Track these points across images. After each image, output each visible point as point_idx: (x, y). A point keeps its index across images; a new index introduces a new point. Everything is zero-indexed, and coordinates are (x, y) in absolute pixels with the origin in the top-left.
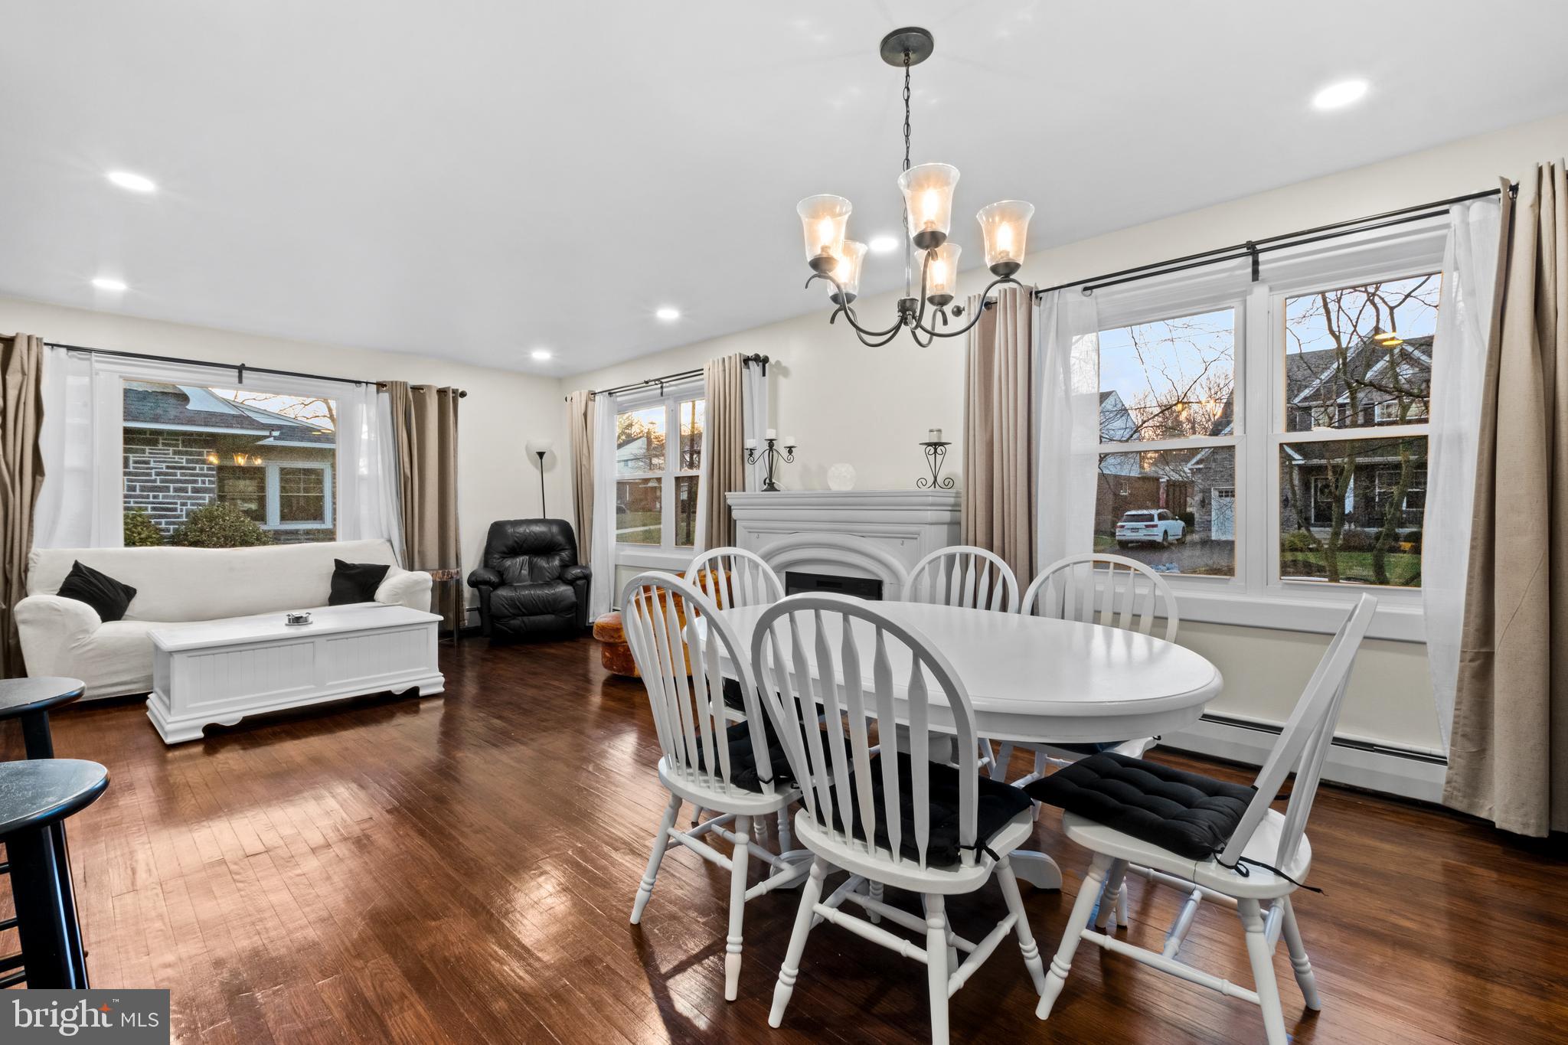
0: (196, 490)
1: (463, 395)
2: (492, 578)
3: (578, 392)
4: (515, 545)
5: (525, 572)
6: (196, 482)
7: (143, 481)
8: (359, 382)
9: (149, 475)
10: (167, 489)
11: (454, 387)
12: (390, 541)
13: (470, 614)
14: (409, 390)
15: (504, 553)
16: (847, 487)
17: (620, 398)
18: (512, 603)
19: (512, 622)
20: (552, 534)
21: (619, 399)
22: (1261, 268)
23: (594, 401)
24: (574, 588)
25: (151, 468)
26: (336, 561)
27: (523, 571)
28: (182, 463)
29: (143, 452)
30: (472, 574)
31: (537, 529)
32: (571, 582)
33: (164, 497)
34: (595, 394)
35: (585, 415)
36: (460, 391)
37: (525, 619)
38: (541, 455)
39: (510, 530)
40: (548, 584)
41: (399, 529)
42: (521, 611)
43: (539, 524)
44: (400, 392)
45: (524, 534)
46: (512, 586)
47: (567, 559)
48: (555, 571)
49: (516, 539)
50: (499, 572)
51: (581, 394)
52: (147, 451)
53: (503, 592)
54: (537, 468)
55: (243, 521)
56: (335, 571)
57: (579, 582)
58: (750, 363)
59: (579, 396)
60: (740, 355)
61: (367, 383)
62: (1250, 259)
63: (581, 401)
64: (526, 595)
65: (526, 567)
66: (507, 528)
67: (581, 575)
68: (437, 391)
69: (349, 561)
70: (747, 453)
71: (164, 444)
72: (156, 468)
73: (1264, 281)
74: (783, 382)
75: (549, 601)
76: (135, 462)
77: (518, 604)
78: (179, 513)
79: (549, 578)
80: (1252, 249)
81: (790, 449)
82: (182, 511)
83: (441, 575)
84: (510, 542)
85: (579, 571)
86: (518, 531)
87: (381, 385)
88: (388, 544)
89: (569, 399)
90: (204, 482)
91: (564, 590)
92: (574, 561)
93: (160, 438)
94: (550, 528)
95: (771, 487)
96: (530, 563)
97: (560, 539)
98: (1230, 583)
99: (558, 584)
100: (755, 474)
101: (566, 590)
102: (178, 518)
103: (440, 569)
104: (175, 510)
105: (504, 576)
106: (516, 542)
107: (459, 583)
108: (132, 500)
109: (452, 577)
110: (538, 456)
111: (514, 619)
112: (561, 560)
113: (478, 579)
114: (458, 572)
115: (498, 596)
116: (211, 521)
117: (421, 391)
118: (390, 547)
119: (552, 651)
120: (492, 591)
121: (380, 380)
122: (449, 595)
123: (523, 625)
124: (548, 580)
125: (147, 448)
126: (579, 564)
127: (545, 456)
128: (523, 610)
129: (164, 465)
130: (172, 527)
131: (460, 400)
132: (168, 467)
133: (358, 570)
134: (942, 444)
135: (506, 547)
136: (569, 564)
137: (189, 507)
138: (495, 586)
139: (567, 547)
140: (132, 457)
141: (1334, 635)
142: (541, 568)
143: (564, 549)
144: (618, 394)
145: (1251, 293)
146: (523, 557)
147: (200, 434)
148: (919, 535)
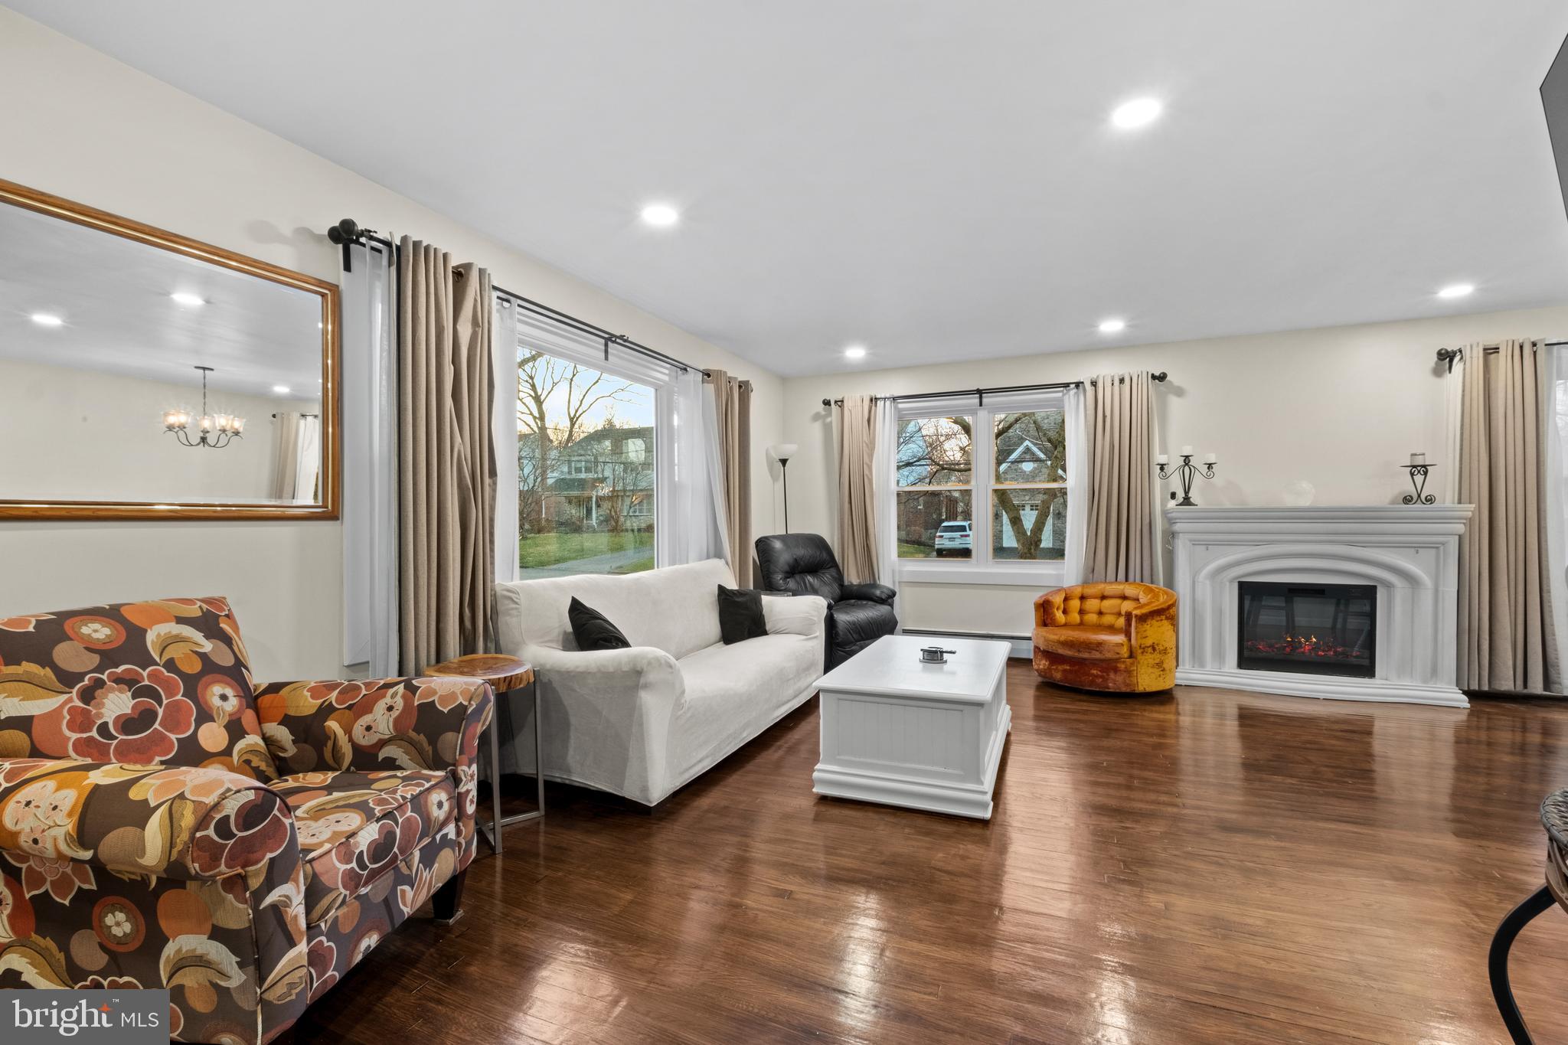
14: (727, 382)
21: (901, 406)
23: (875, 406)
26: (718, 584)
34: (877, 399)
38: (784, 462)
39: (781, 546)
44: (723, 384)
48: (837, 592)
51: (862, 399)
53: (841, 616)
56: (719, 599)
57: (890, 600)
59: (858, 402)
61: (694, 370)
63: (862, 407)
66: (776, 544)
69: (727, 586)
81: (1210, 466)
87: (705, 374)
89: (833, 403)
91: (886, 610)
92: (840, 579)
97: (825, 555)
101: (889, 610)
106: (795, 559)
112: (834, 578)
117: (731, 384)
128: (862, 634)
134: (1425, 466)
143: (831, 567)
148: (1443, 544)
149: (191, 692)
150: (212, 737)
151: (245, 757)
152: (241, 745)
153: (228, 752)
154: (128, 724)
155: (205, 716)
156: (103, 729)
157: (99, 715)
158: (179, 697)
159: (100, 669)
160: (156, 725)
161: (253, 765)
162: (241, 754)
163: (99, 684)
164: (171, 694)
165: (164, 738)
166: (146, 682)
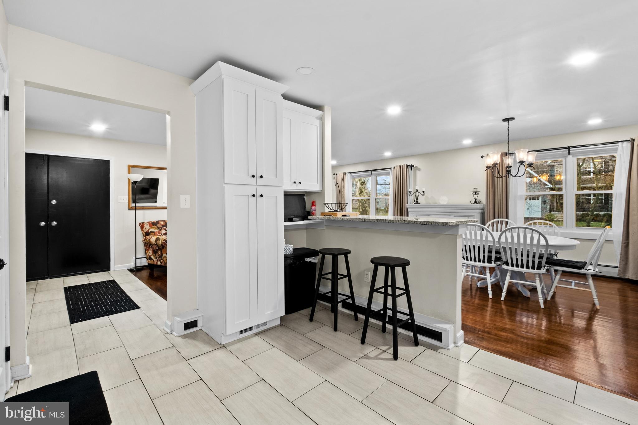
3: (340, 172)
16: (445, 203)
21: (353, 175)
22: (571, 151)
23: (345, 175)
34: (346, 173)
35: (343, 179)
58: (409, 167)
59: (340, 174)
60: (406, 165)
62: (568, 149)
70: (409, 193)
73: (571, 154)
74: (418, 172)
80: (569, 148)
81: (424, 192)
89: (335, 174)
95: (417, 203)
98: (562, 228)
100: (411, 198)
134: (477, 192)
141: (596, 240)
144: (353, 173)
145: (568, 157)
148: (474, 216)
156: (161, 234)
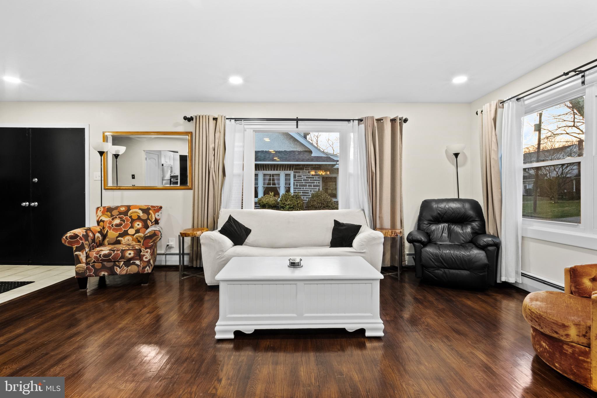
0: (314, 186)
1: (406, 121)
2: (422, 238)
3: (488, 104)
4: (438, 216)
5: (445, 235)
6: (314, 183)
7: (300, 183)
8: (349, 120)
9: (301, 180)
10: (306, 186)
11: (400, 116)
12: (363, 210)
13: (409, 257)
14: (375, 121)
15: (430, 220)
17: (528, 101)
18: (437, 257)
19: (436, 271)
20: (465, 209)
21: (526, 102)
23: (503, 108)
24: (486, 252)
25: (302, 178)
26: (335, 221)
27: (443, 234)
28: (310, 176)
29: (300, 173)
30: (410, 234)
31: (453, 205)
32: (483, 248)
33: (305, 188)
34: (504, 102)
35: (495, 120)
36: (404, 118)
37: (446, 270)
38: (456, 155)
39: (435, 206)
40: (463, 246)
41: (369, 204)
42: (444, 265)
43: (455, 202)
44: (370, 122)
45: (444, 209)
46: (436, 244)
47: (477, 228)
48: (468, 237)
49: (439, 212)
50: (427, 233)
51: (490, 105)
52: (301, 172)
53: (430, 250)
54: (453, 164)
55: (327, 198)
56: (334, 227)
57: (490, 248)
59: (489, 108)
61: (353, 120)
63: (490, 111)
64: (447, 253)
65: (446, 231)
66: (433, 205)
67: (491, 243)
68: (391, 120)
69: (341, 221)
71: (306, 170)
72: (303, 178)
75: (465, 261)
76: (298, 176)
77: (441, 259)
78: (309, 194)
79: (463, 241)
82: (310, 194)
83: (390, 233)
84: (435, 214)
85: (490, 239)
86: (440, 206)
87: (360, 120)
88: (362, 212)
89: (479, 113)
90: (316, 183)
91: (476, 253)
92: (482, 231)
93: (305, 167)
94: (463, 205)
96: (449, 229)
97: (471, 213)
99: (472, 248)
101: (479, 254)
102: (309, 196)
103: (391, 229)
104: (308, 193)
105: (431, 237)
106: (439, 214)
107: (402, 238)
108: (297, 190)
109: (397, 235)
110: (454, 157)
111: (438, 269)
112: (473, 228)
113: (414, 238)
114: (401, 232)
115: (427, 252)
116: (317, 197)
117: (382, 121)
118: (363, 214)
119: (469, 303)
120: (422, 248)
121: (360, 118)
122: (396, 246)
123: (444, 275)
124: (463, 242)
125: (301, 171)
126: (487, 233)
127: (459, 156)
128: (445, 264)
129: (305, 177)
130: (307, 199)
131: (404, 125)
132: (307, 178)
133: (344, 227)
135: (432, 216)
136: (479, 232)
137: (312, 192)
138: (425, 244)
139: (476, 219)
140: (297, 174)
142: (457, 234)
143: (474, 221)
144: (525, 98)
146: (444, 224)
147: (315, 165)
149: (131, 223)
150: (131, 231)
151: (137, 237)
152: (137, 235)
153: (134, 235)
154: (117, 225)
155: (132, 227)
156: (112, 225)
157: (113, 223)
158: (129, 223)
159: (117, 215)
160: (121, 227)
161: (138, 239)
162: (136, 236)
163: (116, 217)
164: (127, 221)
165: (122, 229)
166: (124, 219)
